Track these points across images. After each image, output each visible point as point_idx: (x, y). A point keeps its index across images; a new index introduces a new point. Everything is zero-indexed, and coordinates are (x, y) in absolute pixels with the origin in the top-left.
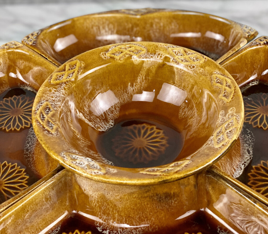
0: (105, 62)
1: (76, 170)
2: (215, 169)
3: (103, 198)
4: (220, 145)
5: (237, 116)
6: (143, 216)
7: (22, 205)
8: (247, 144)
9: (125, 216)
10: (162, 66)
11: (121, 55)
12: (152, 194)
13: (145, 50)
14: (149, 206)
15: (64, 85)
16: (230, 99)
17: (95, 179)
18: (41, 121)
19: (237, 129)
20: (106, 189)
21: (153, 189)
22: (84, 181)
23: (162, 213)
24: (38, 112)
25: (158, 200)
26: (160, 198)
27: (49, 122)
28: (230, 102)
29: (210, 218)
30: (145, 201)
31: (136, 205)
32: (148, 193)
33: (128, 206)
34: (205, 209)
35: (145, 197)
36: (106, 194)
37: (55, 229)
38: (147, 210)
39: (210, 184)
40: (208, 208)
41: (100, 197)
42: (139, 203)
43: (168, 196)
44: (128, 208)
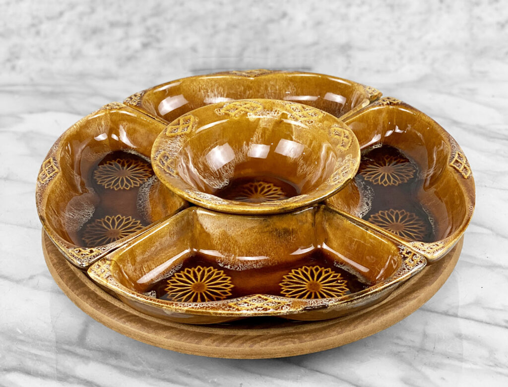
0: (219, 118)
1: (202, 202)
2: (331, 206)
3: (225, 235)
4: (336, 182)
5: (354, 160)
8: (367, 198)
10: (279, 123)
11: (236, 111)
12: (272, 228)
13: (261, 108)
14: (268, 241)
15: (179, 138)
16: (348, 148)
18: (161, 166)
19: (353, 170)
20: (228, 225)
21: (273, 224)
22: (205, 219)
23: (281, 249)
24: (158, 159)
25: (277, 235)
26: (279, 233)
27: (169, 167)
28: (348, 150)
30: (265, 236)
32: (268, 228)
33: (248, 241)
34: (322, 246)
35: (265, 232)
36: (228, 230)
38: (267, 245)
39: (327, 221)
40: (326, 244)
41: (222, 234)
42: (259, 238)
43: (287, 232)
44: (249, 243)
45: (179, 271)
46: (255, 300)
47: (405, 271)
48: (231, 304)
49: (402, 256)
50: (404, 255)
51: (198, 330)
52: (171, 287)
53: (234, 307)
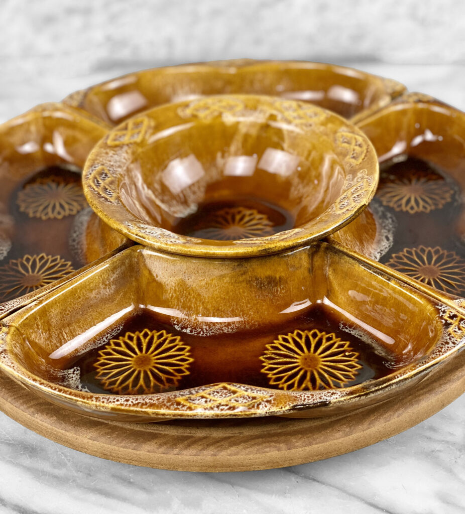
0: (184, 121)
2: (337, 245)
3: (182, 284)
4: (344, 210)
5: (369, 178)
6: (237, 309)
7: (72, 288)
8: (386, 229)
9: (213, 308)
11: (207, 112)
12: (250, 277)
13: (242, 106)
14: (245, 294)
15: (125, 148)
16: (360, 160)
17: (172, 249)
18: (95, 187)
19: (368, 193)
20: (187, 271)
21: (252, 270)
22: (156, 263)
23: (263, 306)
24: (91, 177)
25: (258, 286)
26: (261, 283)
27: (107, 189)
28: (360, 163)
29: (330, 313)
30: (241, 287)
31: (228, 293)
32: (244, 277)
33: (216, 294)
34: (322, 300)
35: (240, 282)
36: (187, 278)
37: (115, 328)
38: (243, 300)
39: (330, 266)
40: (328, 298)
41: (178, 284)
42: (232, 291)
43: (272, 281)
44: (217, 298)
46: (218, 392)
47: (449, 346)
48: (180, 399)
49: (444, 321)
50: (446, 321)
52: (102, 361)
53: (185, 404)
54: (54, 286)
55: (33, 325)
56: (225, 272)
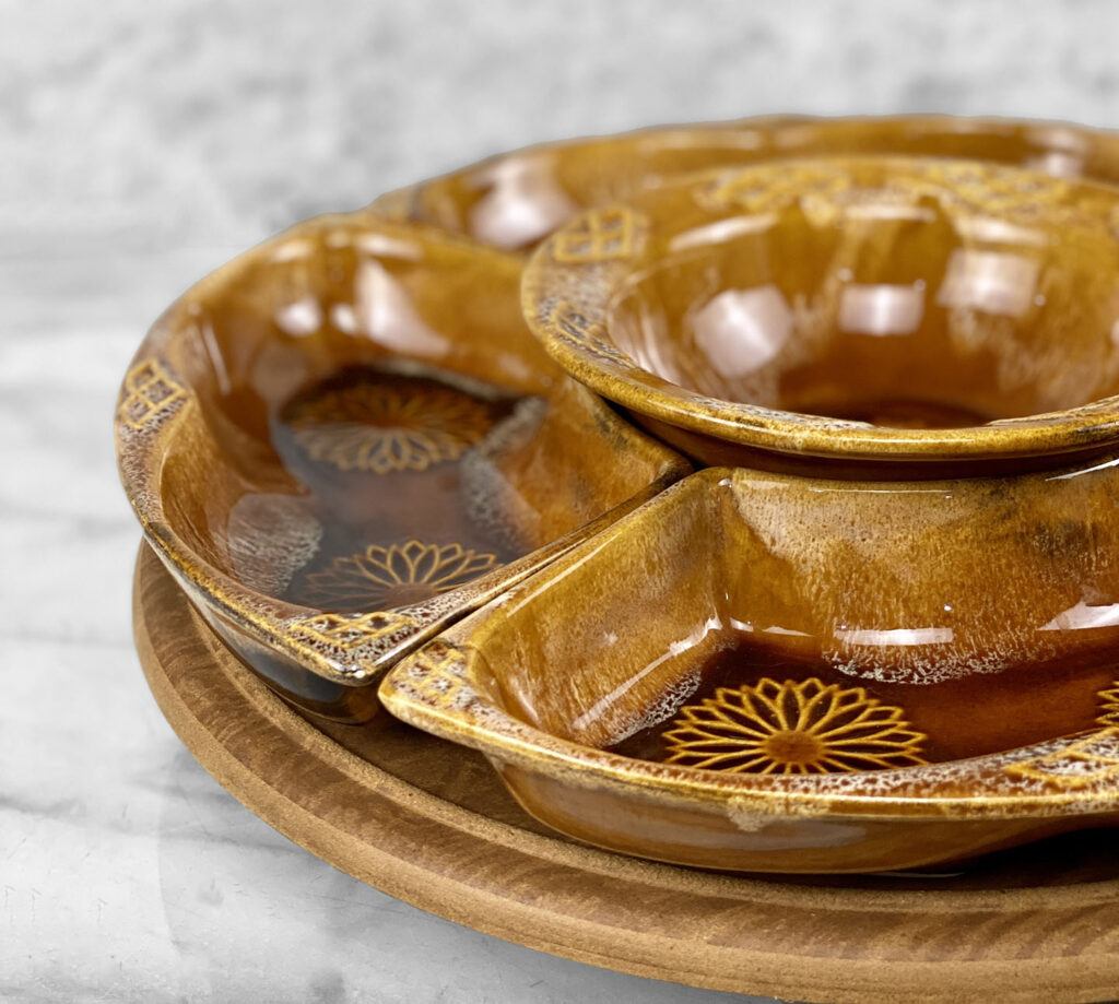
3: (847, 554)
6: (996, 611)
9: (934, 614)
10: (913, 227)
12: (1022, 524)
14: (1013, 572)
20: (858, 518)
21: (1026, 506)
24: (552, 319)
25: (1044, 549)
26: (1051, 542)
27: (600, 344)
30: (1001, 552)
31: (970, 569)
32: (1009, 524)
33: (939, 575)
36: (858, 538)
38: (1010, 589)
41: (836, 555)
42: (980, 563)
43: (1076, 535)
44: (943, 584)
45: (694, 700)
46: (1108, 747)
48: (1014, 768)
51: (836, 903)
52: (683, 754)
53: (1033, 775)
54: (537, 562)
55: (509, 653)
56: (961, 512)
